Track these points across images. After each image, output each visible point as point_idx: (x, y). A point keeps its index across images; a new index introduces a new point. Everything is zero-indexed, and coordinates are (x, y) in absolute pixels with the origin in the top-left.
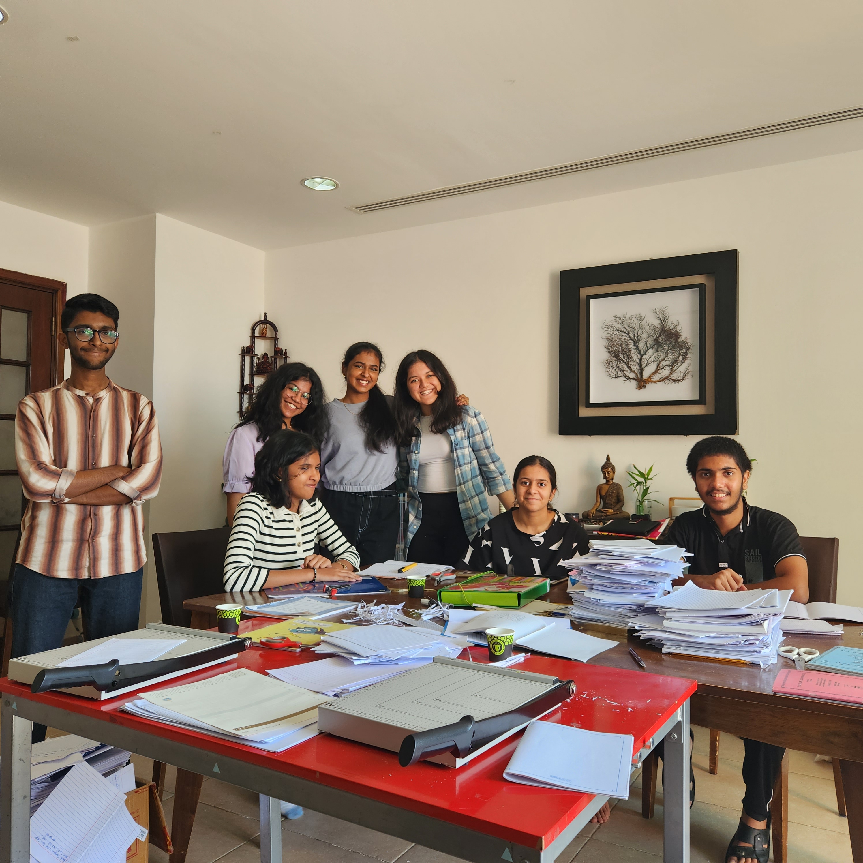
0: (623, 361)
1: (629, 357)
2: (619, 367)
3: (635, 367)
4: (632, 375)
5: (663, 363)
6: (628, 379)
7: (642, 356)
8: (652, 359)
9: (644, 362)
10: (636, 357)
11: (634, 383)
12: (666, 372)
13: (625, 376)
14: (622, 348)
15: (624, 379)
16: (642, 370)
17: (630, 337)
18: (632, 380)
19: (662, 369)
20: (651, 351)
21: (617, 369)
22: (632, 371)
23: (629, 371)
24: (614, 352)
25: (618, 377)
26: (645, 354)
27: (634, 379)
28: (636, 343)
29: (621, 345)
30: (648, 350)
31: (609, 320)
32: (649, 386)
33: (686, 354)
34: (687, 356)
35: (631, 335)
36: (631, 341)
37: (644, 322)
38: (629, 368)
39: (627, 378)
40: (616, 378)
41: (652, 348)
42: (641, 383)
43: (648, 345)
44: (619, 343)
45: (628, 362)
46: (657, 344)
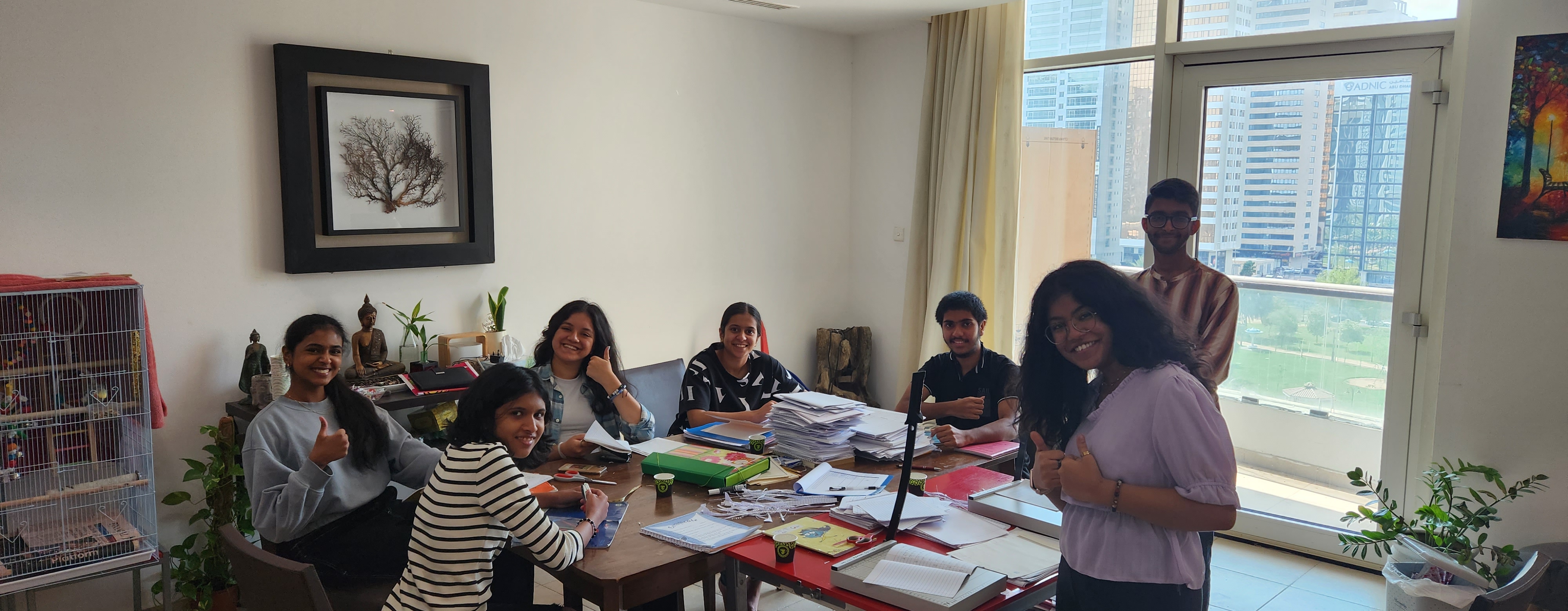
0: (367, 176)
1: (374, 173)
2: (360, 183)
3: (380, 185)
4: (378, 195)
5: (415, 182)
6: (373, 199)
7: (388, 171)
8: (400, 176)
9: (392, 179)
10: (380, 171)
11: (379, 206)
12: (417, 193)
13: (370, 196)
14: (363, 159)
15: (369, 199)
16: (390, 188)
17: (373, 147)
18: (378, 201)
19: (412, 189)
20: (398, 166)
21: (359, 187)
22: (378, 190)
23: (374, 189)
24: (354, 164)
25: (361, 196)
26: (392, 170)
27: (381, 200)
28: (380, 155)
29: (362, 156)
30: (395, 165)
31: (347, 122)
32: (400, 210)
33: (437, 174)
34: (439, 176)
35: (374, 144)
36: (374, 152)
37: (391, 131)
38: (374, 186)
39: (371, 198)
40: (359, 197)
41: (400, 163)
42: (390, 205)
43: (396, 159)
44: (360, 153)
45: (373, 178)
46: (405, 160)
